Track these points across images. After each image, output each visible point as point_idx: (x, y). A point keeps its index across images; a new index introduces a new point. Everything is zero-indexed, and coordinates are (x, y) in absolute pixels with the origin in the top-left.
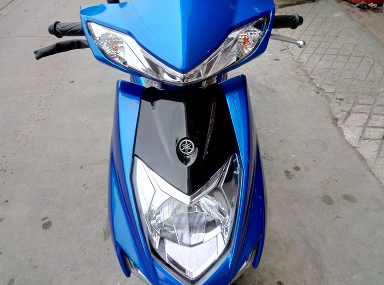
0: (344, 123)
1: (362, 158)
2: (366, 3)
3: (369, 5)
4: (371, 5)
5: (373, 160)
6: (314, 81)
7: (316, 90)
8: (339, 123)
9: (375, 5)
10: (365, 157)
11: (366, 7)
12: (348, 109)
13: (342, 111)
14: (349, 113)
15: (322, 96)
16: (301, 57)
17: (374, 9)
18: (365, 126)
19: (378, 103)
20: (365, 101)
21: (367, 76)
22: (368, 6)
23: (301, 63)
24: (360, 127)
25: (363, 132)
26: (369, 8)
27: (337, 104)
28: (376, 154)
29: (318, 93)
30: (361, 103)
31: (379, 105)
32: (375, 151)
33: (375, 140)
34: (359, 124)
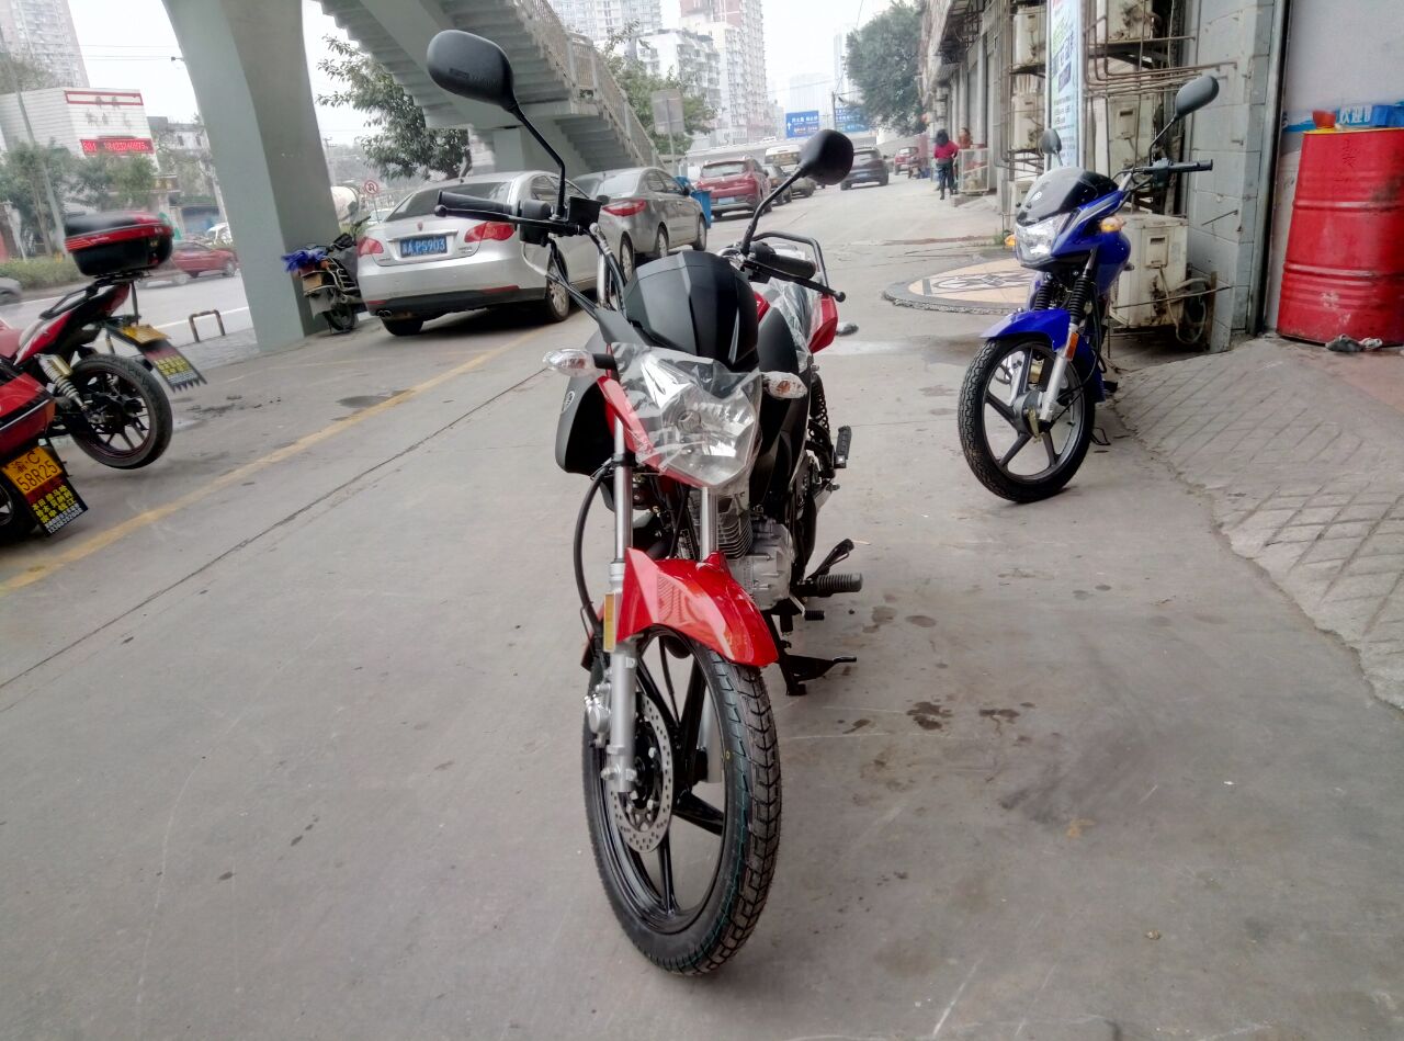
0: (1236, 526)
1: (1262, 572)
2: (1348, 338)
3: (1361, 343)
4: (1367, 342)
5: (1285, 571)
6: (1182, 477)
7: (1187, 489)
8: (1224, 531)
9: (1377, 342)
10: (1269, 568)
11: (1351, 347)
12: (1250, 506)
13: (1236, 510)
14: (1252, 513)
15: (1199, 496)
16: (1164, 443)
17: (1376, 351)
18: (1280, 528)
19: (1326, 491)
20: (1298, 490)
21: (1318, 454)
22: (1357, 345)
23: (1159, 454)
24: (1271, 528)
25: (1275, 535)
26: (1363, 349)
27: (1228, 503)
28: (1294, 561)
29: (1189, 493)
30: (1286, 494)
31: (1329, 494)
32: (1293, 558)
33: (1298, 542)
34: (1269, 525)
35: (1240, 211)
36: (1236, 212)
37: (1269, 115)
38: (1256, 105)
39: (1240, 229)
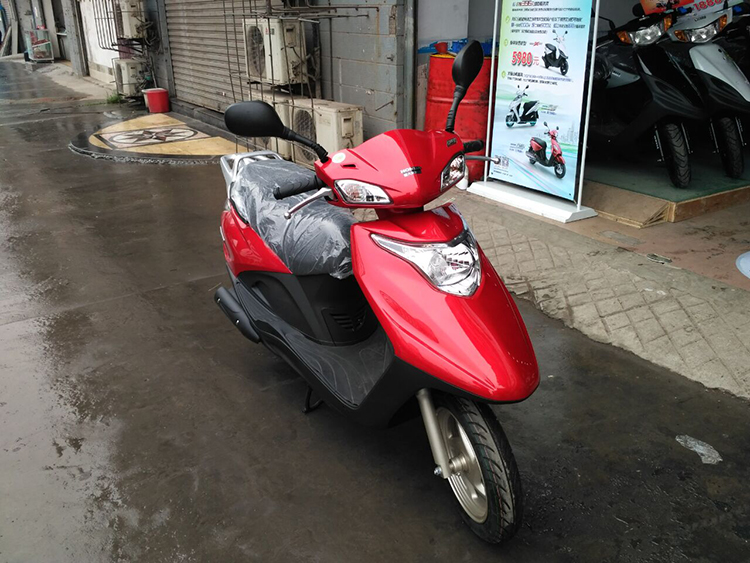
35: (395, 102)
36: (392, 103)
37: (409, 43)
38: (401, 36)
39: (396, 113)
